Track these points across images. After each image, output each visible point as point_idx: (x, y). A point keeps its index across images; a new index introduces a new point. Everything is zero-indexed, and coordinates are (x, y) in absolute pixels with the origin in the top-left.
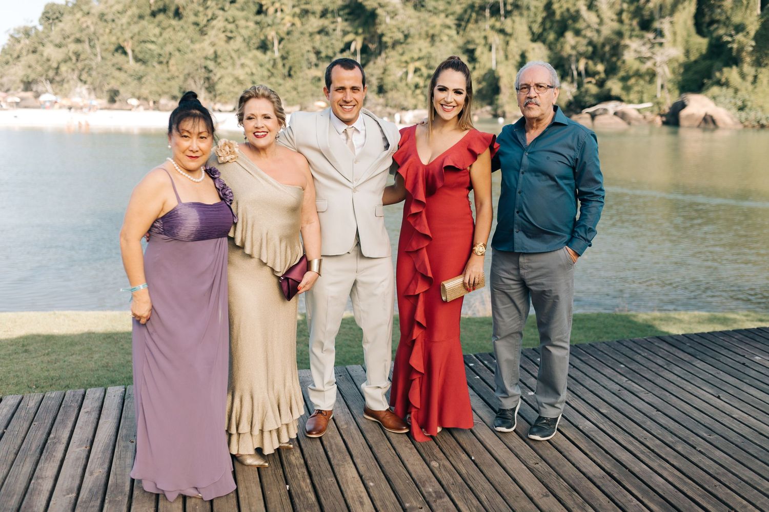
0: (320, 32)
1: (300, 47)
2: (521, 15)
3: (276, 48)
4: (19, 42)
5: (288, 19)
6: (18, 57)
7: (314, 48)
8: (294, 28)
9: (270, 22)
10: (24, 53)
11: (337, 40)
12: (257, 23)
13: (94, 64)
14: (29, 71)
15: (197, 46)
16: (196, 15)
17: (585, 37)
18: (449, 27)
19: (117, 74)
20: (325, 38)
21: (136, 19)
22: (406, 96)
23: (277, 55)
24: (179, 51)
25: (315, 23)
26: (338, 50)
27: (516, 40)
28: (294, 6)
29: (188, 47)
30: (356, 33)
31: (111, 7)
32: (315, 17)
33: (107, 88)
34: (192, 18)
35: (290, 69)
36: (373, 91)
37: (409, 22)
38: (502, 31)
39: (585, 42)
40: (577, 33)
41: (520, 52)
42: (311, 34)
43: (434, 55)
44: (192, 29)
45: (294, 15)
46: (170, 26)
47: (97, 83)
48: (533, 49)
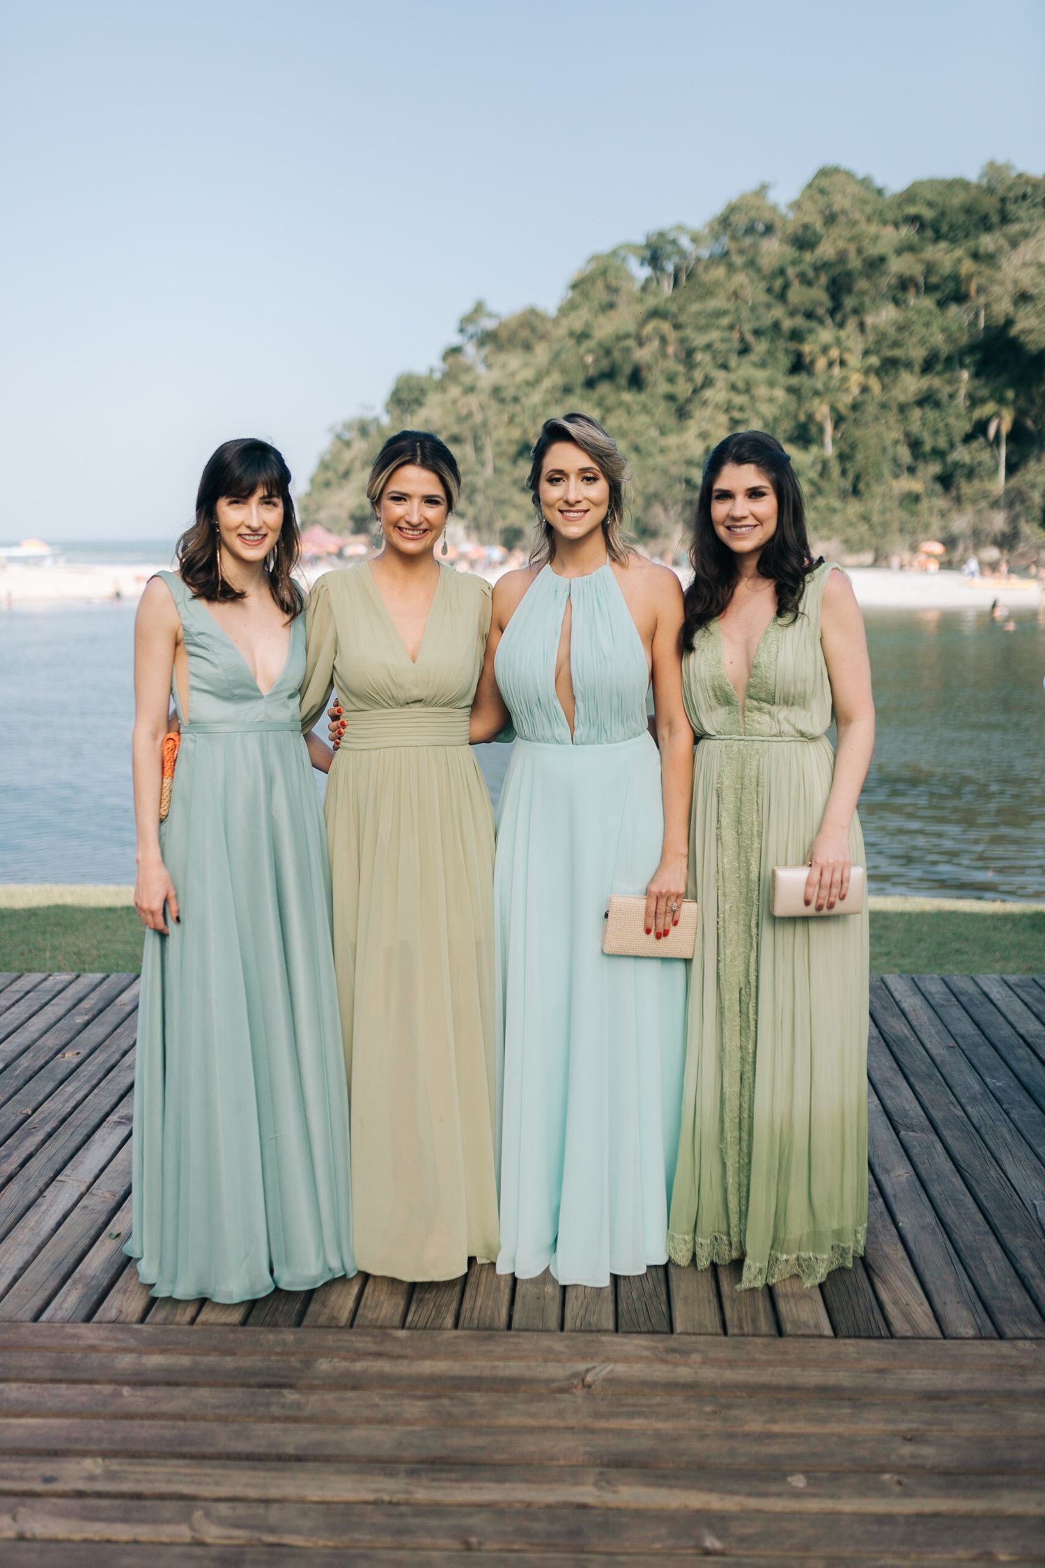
0: (922, 402)
1: (879, 436)
3: (828, 439)
4: (348, 444)
5: (856, 379)
6: (348, 473)
7: (907, 435)
8: (867, 396)
9: (819, 386)
10: (358, 464)
11: (958, 417)
12: (792, 390)
13: (479, 482)
15: (672, 440)
16: (671, 379)
19: (520, 498)
20: (931, 414)
21: (558, 395)
23: (830, 450)
24: (637, 449)
25: (910, 384)
26: (957, 438)
28: (866, 353)
29: (654, 442)
30: (1001, 401)
31: (513, 374)
32: (912, 372)
33: (499, 525)
34: (663, 387)
35: (858, 478)
36: (1034, 519)
42: (902, 408)
44: (662, 411)
45: (867, 371)
46: (621, 404)
47: (484, 518)
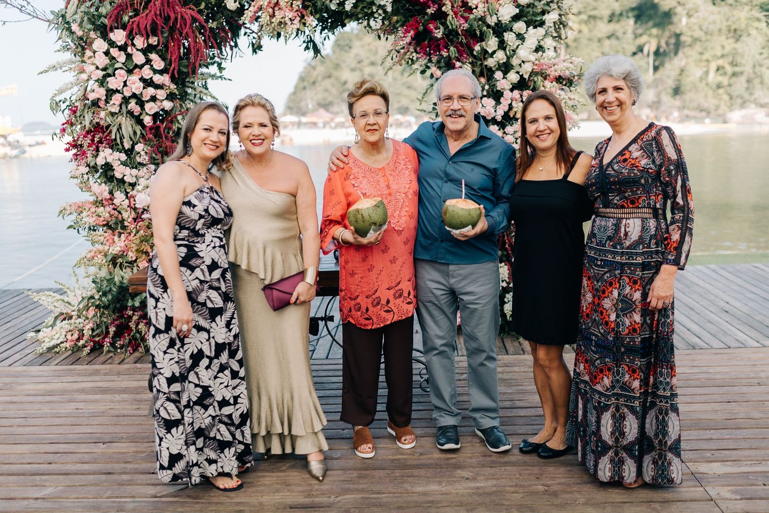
0: (609, 37)
4: (314, 68)
5: (576, 26)
6: (314, 83)
8: (580, 35)
10: (320, 79)
11: (628, 44)
14: (326, 94)
18: (759, 20)
19: (407, 92)
20: (613, 41)
22: (706, 96)
25: (603, 28)
30: (650, 35)
32: (604, 22)
36: (668, 94)
37: (712, 18)
42: (599, 40)
43: (740, 51)
45: (581, 22)
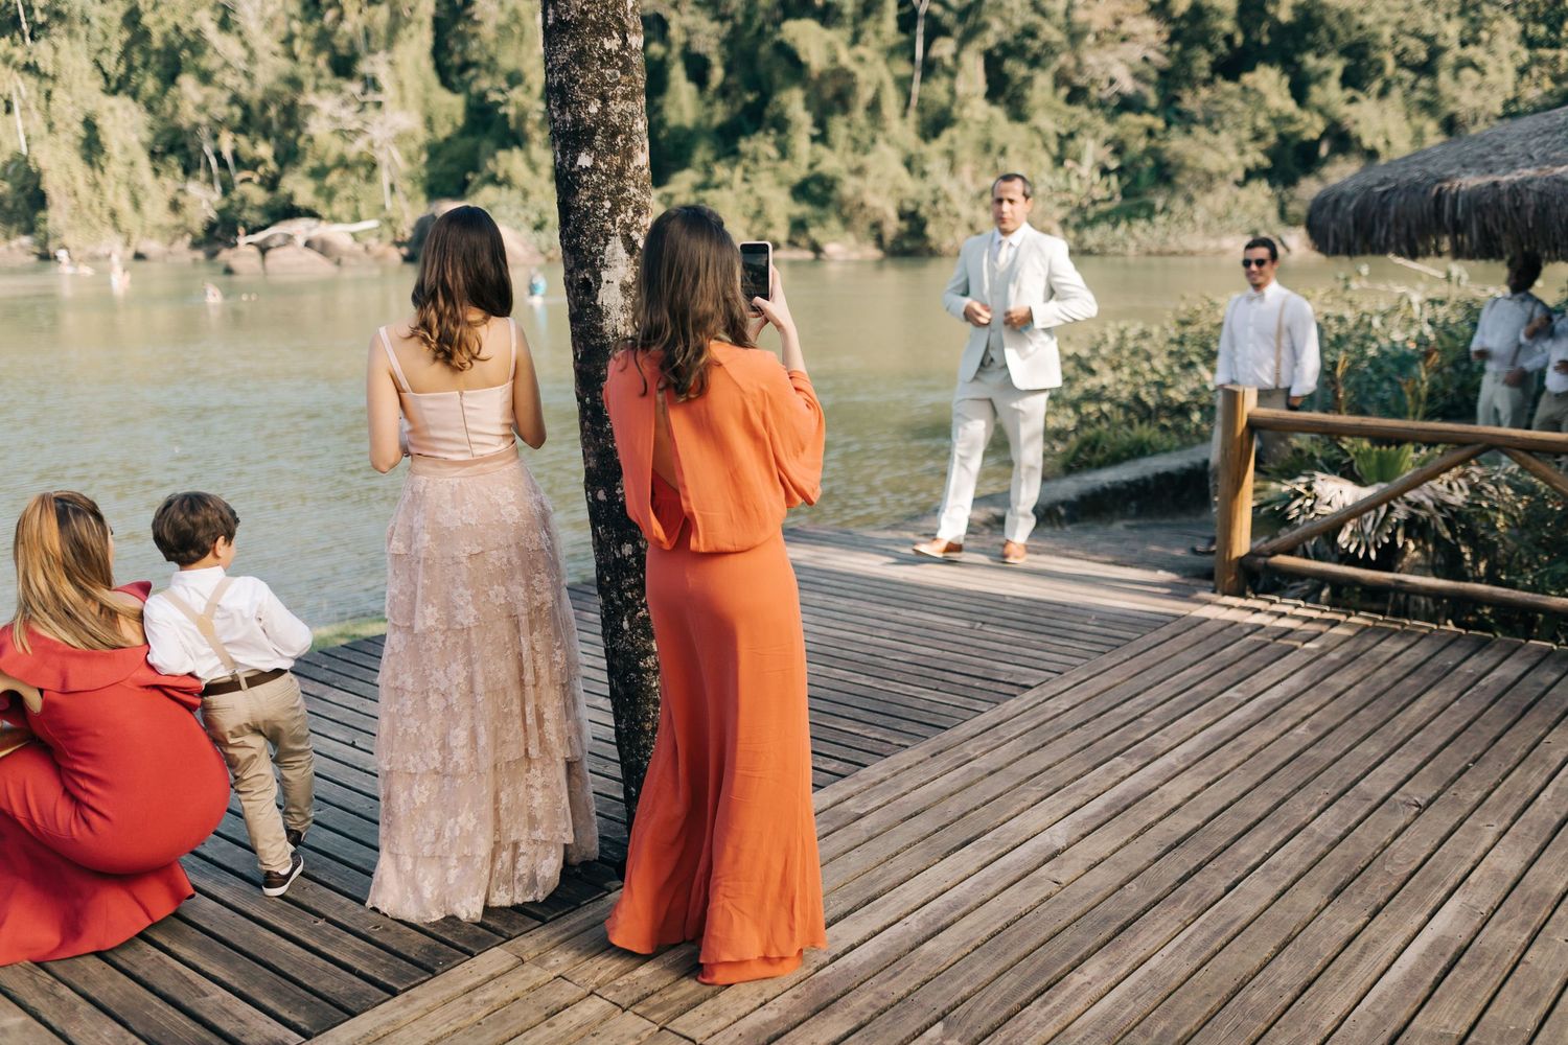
2: (70, 33)
17: (223, 87)
27: (68, 88)
38: (30, 68)
39: (225, 96)
40: (205, 78)
41: (81, 117)
48: (111, 109)
